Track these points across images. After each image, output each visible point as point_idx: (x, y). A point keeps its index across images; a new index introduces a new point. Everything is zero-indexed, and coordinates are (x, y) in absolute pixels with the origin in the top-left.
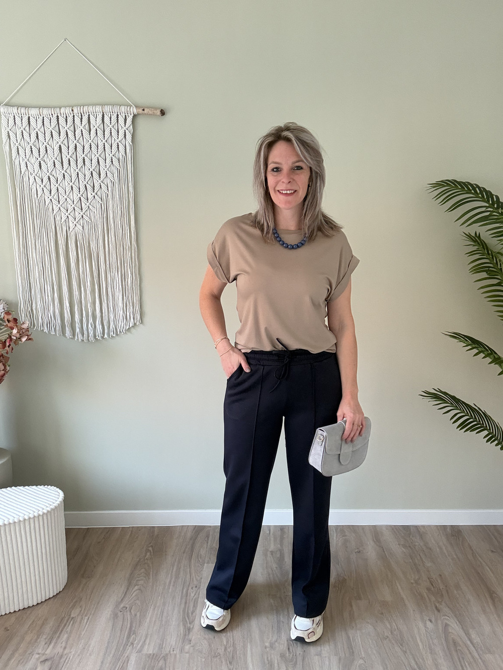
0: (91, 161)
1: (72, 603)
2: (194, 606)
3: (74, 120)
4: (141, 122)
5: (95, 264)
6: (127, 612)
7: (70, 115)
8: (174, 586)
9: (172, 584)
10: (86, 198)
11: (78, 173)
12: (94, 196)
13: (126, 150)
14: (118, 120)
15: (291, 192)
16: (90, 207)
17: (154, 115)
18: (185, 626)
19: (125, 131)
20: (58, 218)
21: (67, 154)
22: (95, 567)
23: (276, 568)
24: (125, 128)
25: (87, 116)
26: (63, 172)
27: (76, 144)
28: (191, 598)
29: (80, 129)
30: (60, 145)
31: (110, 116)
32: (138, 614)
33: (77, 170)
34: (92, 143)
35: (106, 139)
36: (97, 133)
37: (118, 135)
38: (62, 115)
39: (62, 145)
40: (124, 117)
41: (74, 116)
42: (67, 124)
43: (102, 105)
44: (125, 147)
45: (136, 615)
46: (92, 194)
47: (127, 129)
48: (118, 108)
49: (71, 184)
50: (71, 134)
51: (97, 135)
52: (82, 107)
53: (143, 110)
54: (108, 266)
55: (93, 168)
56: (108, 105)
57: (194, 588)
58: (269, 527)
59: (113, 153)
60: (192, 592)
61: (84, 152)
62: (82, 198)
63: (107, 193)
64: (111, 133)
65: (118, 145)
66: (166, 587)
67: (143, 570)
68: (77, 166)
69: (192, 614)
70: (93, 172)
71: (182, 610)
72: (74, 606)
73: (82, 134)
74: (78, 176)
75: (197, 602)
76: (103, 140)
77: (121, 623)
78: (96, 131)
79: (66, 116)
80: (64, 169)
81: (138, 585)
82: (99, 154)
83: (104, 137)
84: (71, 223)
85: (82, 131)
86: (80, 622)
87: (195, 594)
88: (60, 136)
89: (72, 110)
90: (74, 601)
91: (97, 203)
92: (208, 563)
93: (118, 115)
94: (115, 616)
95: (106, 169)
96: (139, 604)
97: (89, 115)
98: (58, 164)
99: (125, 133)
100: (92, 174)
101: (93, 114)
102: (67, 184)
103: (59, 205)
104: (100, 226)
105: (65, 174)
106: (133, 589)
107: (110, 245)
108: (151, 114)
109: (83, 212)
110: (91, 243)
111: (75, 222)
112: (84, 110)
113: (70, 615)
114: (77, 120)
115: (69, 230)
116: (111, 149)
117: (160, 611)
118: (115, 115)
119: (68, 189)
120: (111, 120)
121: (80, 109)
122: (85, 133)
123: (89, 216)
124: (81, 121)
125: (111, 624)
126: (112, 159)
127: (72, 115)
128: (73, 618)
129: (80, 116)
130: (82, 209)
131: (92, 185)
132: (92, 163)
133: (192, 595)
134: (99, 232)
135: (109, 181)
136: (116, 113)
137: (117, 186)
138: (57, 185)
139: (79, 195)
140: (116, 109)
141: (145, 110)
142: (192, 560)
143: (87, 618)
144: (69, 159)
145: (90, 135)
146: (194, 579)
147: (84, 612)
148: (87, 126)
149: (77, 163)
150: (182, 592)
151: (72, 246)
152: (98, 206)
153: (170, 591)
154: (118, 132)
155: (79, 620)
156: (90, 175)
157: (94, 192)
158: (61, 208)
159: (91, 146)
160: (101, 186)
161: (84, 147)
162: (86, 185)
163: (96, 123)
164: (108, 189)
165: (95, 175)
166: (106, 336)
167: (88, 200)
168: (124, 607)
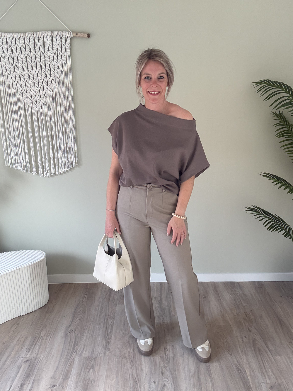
0: (46, 66)
1: (41, 328)
2: (111, 329)
3: (34, 41)
4: (76, 42)
5: (49, 130)
6: (73, 332)
7: (32, 37)
8: (99, 317)
9: (98, 316)
10: (43, 89)
11: (37, 73)
12: (48, 88)
13: (66, 59)
14: (61, 40)
15: (157, 93)
16: (45, 94)
17: (83, 37)
18: (106, 341)
19: (66, 47)
20: (26, 102)
21: (30, 62)
22: (53, 307)
23: (158, 307)
24: (66, 46)
25: (42, 38)
26: (29, 73)
27: (36, 56)
28: (109, 325)
29: (38, 46)
30: (26, 56)
31: (56, 38)
32: (79, 334)
33: (37, 72)
34: (46, 55)
35: (54, 53)
36: (48, 49)
37: (62, 50)
38: (27, 37)
39: (27, 56)
40: (65, 38)
41: (34, 38)
42: (30, 43)
43: (52, 31)
44: (66, 57)
45: (78, 334)
46: (46, 87)
47: (67, 46)
48: (61, 33)
49: (34, 81)
50: (33, 50)
51: (48, 50)
52: (39, 32)
53: (77, 34)
54: (57, 131)
55: (47, 70)
56: (55, 31)
57: (111, 319)
58: (154, 283)
59: (59, 61)
60: (110, 321)
61: (41, 60)
62: (40, 89)
63: (56, 86)
64: (57, 48)
65: (62, 56)
66: (95, 318)
67: (81, 309)
68: (37, 69)
69: (110, 333)
70: (47, 73)
71: (104, 331)
72: (42, 330)
73: (39, 49)
74: (38, 76)
75: (113, 327)
76: (52, 53)
77: (70, 339)
78: (48, 47)
79: (30, 38)
80: (29, 71)
81: (79, 317)
82: (50, 62)
83: (53, 51)
84: (34, 105)
85: (39, 48)
86: (46, 339)
87: (112, 322)
88: (26, 50)
89: (33, 34)
90: (42, 326)
91: (49, 93)
92: (119, 304)
93: (61, 37)
94: (66, 335)
95: (54, 71)
96: (80, 328)
97: (43, 37)
98: (25, 68)
99: (66, 48)
100: (46, 74)
101: (46, 36)
102: (31, 81)
103: (26, 94)
104: (52, 107)
105: (30, 74)
106: (76, 320)
107: (58, 118)
108: (82, 37)
109: (41, 98)
110: (47, 117)
111: (36, 104)
112: (41, 34)
113: (40, 335)
114: (36, 40)
115: (33, 109)
116: (58, 59)
117: (92, 331)
118: (60, 37)
119: (32, 84)
120: (57, 40)
121: (38, 33)
122: (42, 49)
123: (45, 100)
124: (39, 41)
125: (63, 340)
126: (58, 65)
127: (33, 37)
128: (42, 336)
129: (38, 38)
130: (40, 96)
131: (46, 81)
132: (46, 68)
133: (110, 322)
134: (51, 111)
135: (56, 79)
136: (60, 36)
137: (61, 81)
138: (25, 81)
139: (39, 88)
140: (60, 33)
141: (78, 34)
142: (110, 302)
143: (50, 336)
144: (32, 65)
145: (44, 50)
146: (111, 313)
147: (48, 333)
148: (42, 45)
149: (37, 67)
150: (104, 321)
151: (35, 119)
152: (50, 94)
153: (97, 320)
154: (61, 48)
155: (45, 337)
156: (45, 75)
157: (47, 85)
158: (28, 96)
159: (45, 56)
160: (51, 82)
161: (41, 57)
162: (42, 81)
163: (48, 42)
164: (56, 84)
165: (48, 75)
166: (57, 173)
167: (44, 90)
168: (71, 330)
